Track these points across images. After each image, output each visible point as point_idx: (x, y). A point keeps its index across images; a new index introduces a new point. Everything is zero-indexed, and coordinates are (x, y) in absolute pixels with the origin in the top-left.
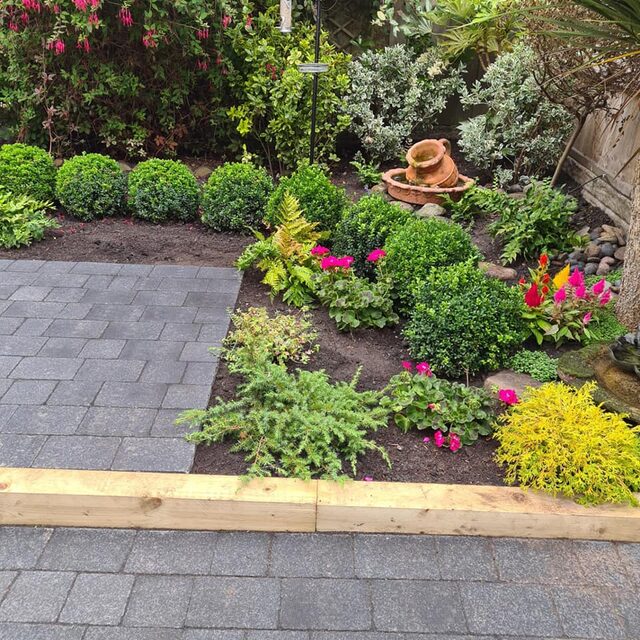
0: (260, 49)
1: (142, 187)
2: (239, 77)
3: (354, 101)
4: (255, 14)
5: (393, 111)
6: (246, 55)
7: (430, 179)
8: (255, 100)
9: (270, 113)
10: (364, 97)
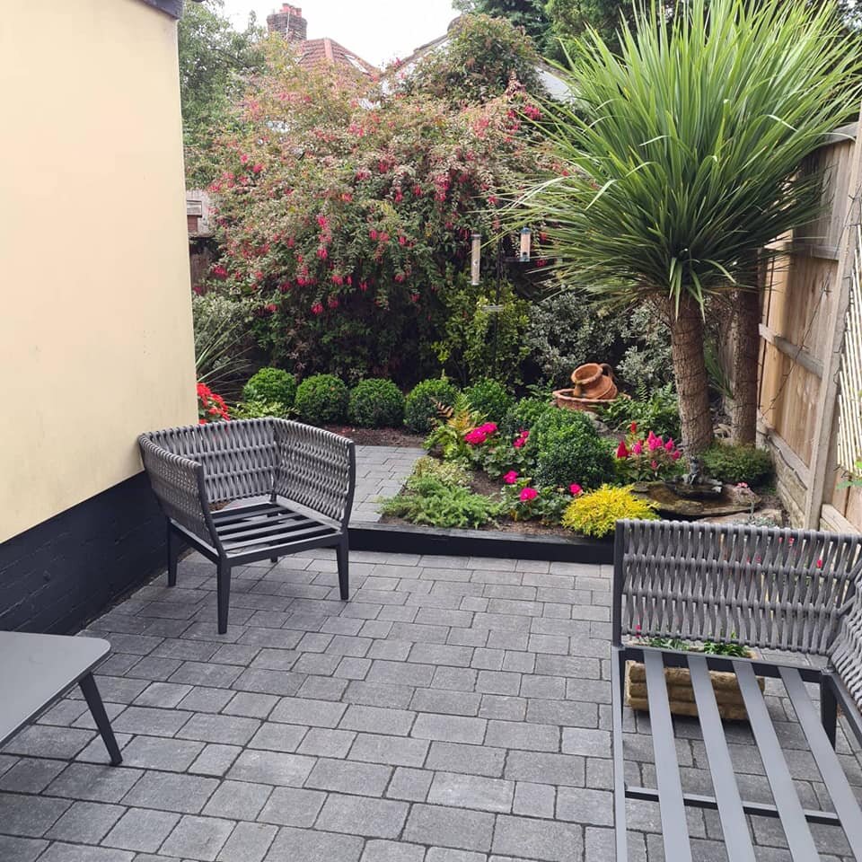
0: (458, 297)
1: (360, 399)
2: (442, 319)
3: (533, 336)
4: (455, 273)
5: (570, 344)
6: (448, 302)
7: (592, 393)
8: (454, 336)
9: (465, 345)
10: (542, 332)
